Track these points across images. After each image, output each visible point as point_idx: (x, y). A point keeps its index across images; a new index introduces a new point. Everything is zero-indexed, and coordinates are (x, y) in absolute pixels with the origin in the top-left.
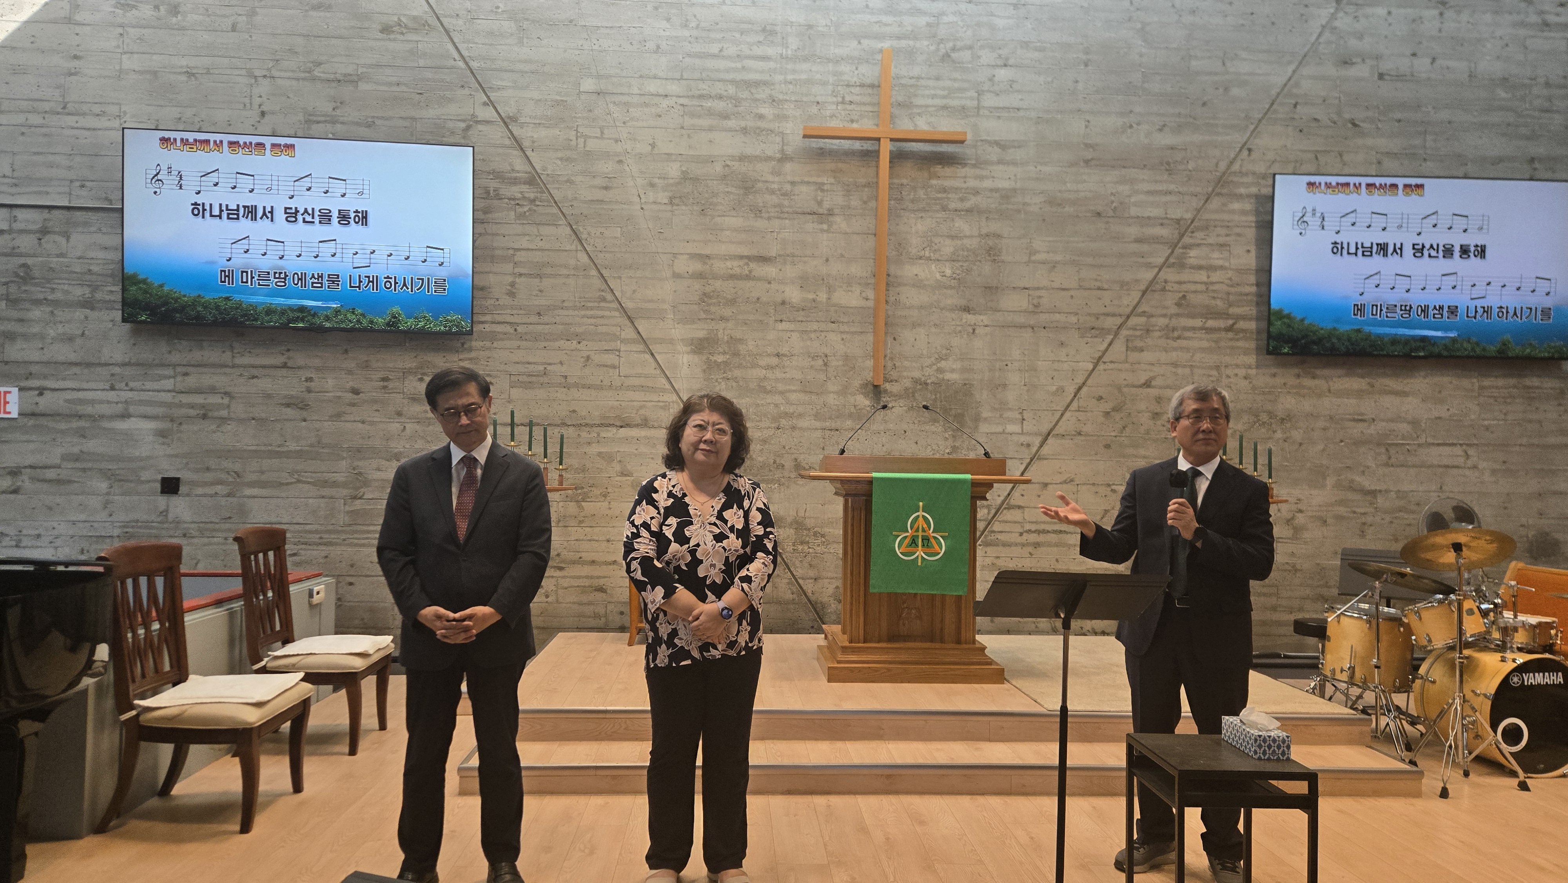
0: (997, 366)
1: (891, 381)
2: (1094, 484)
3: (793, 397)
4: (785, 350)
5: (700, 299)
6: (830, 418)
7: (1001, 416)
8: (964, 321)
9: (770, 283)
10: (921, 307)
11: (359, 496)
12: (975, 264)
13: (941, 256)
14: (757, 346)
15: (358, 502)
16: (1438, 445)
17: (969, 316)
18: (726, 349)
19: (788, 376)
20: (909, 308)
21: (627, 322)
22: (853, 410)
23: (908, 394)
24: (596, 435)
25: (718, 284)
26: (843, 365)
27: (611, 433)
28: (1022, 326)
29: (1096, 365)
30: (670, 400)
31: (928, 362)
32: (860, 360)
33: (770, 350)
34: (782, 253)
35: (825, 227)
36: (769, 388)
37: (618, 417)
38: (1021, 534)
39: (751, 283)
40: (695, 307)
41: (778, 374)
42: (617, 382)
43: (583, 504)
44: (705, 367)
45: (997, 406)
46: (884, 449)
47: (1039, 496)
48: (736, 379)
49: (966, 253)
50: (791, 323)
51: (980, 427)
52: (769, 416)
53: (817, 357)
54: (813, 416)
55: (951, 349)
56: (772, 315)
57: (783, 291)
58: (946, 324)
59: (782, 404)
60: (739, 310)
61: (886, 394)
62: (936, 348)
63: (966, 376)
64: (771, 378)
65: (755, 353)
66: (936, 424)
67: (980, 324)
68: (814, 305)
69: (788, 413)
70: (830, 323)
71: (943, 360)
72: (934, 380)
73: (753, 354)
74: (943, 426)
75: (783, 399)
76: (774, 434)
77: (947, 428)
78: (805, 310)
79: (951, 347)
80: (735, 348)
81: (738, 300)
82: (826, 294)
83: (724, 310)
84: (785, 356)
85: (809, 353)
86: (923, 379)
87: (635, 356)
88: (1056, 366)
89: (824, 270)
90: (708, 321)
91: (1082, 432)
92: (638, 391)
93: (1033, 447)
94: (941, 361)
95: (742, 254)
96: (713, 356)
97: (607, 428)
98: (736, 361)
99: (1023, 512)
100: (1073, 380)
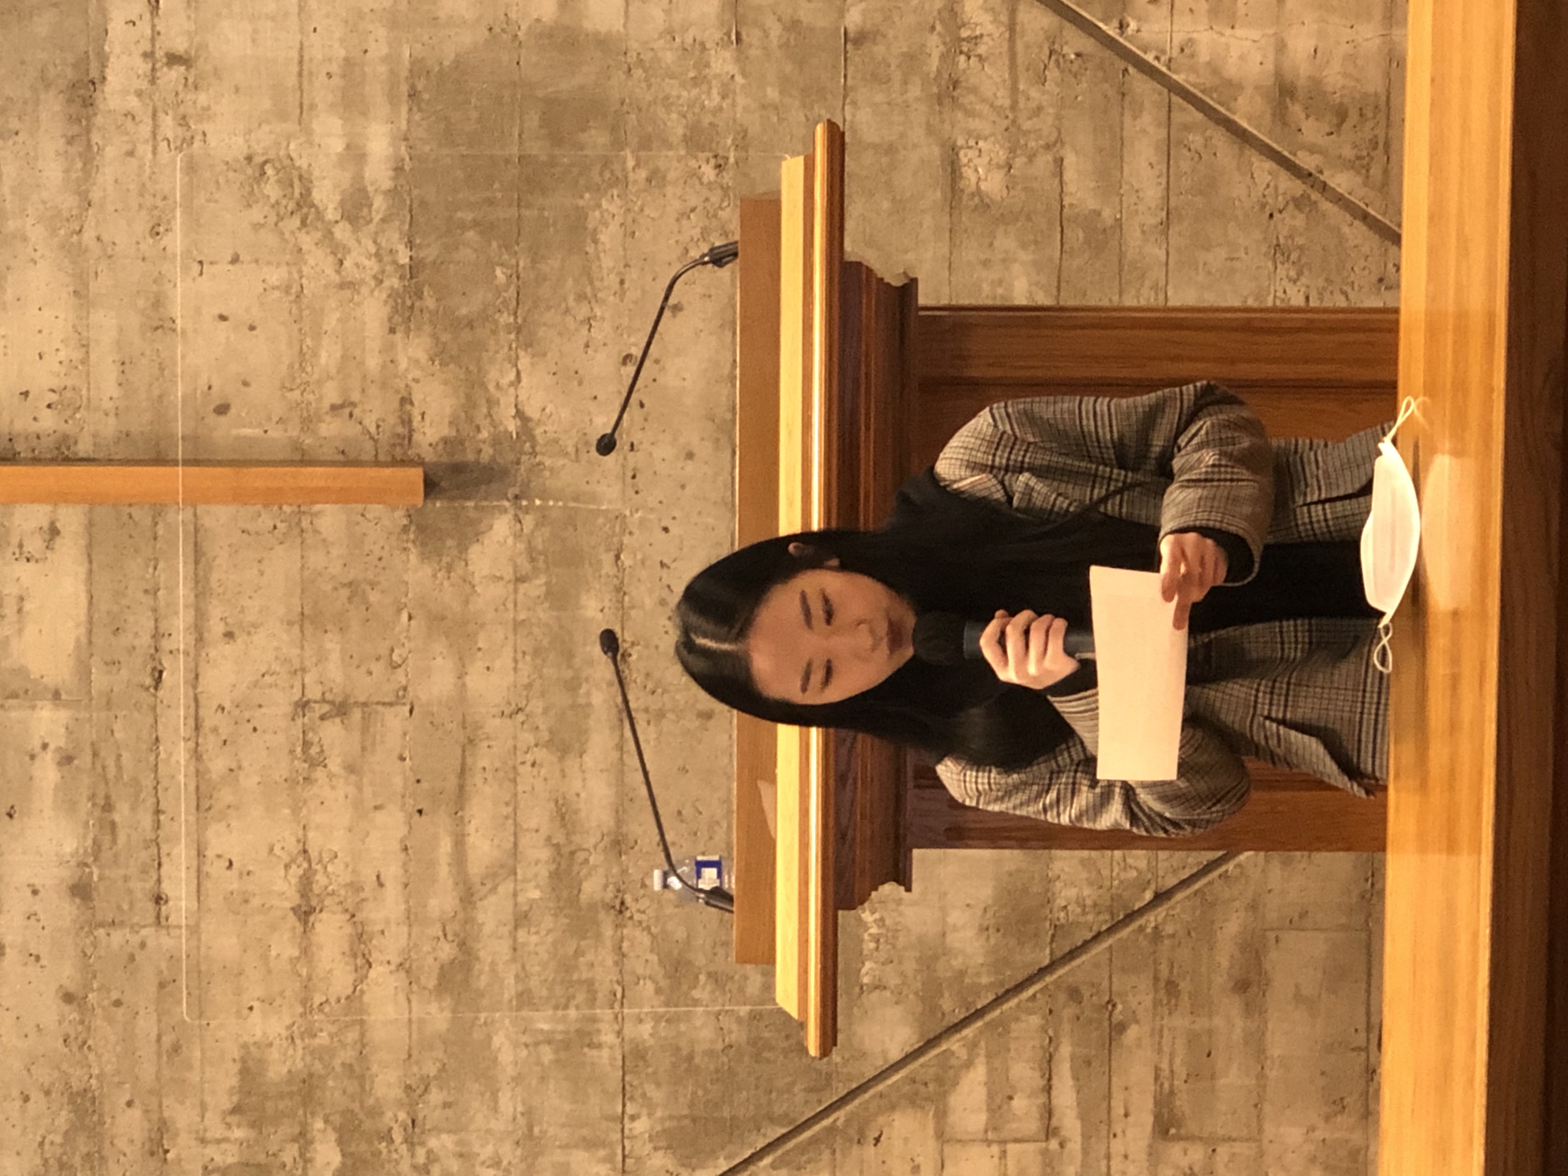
1: (407, 421)
3: (484, 847)
4: (281, 885)
6: (572, 686)
10: (81, 294)
14: (268, 1001)
17: (115, 80)
18: (288, 1129)
19: (392, 872)
20: (85, 346)
22: (536, 587)
23: (460, 348)
26: (341, 631)
31: (318, 261)
32: (317, 559)
33: (284, 947)
36: (447, 951)
46: (704, 450)
48: (414, 1093)
50: (164, 860)
51: (603, 30)
52: (571, 951)
53: (307, 745)
54: (561, 759)
55: (258, 159)
56: (135, 940)
57: (28, 892)
58: (149, 185)
59: (515, 895)
60: (116, 1079)
61: (462, 442)
62: (257, 227)
63: (376, 92)
64: (403, 941)
65: (300, 1010)
66: (590, 226)
67: (148, 32)
68: (84, 760)
69: (553, 867)
70: (160, 693)
71: (307, 193)
72: (396, 236)
73: (303, 1015)
74: (598, 190)
75: (494, 890)
76: (648, 928)
77: (607, 175)
78: (107, 797)
79: (249, 159)
80: (281, 1096)
81: (76, 1085)
82: (33, 708)
83: (121, 1143)
84: (306, 883)
85: (291, 782)
86: (394, 282)
94: (312, 204)
98: (334, 1092)
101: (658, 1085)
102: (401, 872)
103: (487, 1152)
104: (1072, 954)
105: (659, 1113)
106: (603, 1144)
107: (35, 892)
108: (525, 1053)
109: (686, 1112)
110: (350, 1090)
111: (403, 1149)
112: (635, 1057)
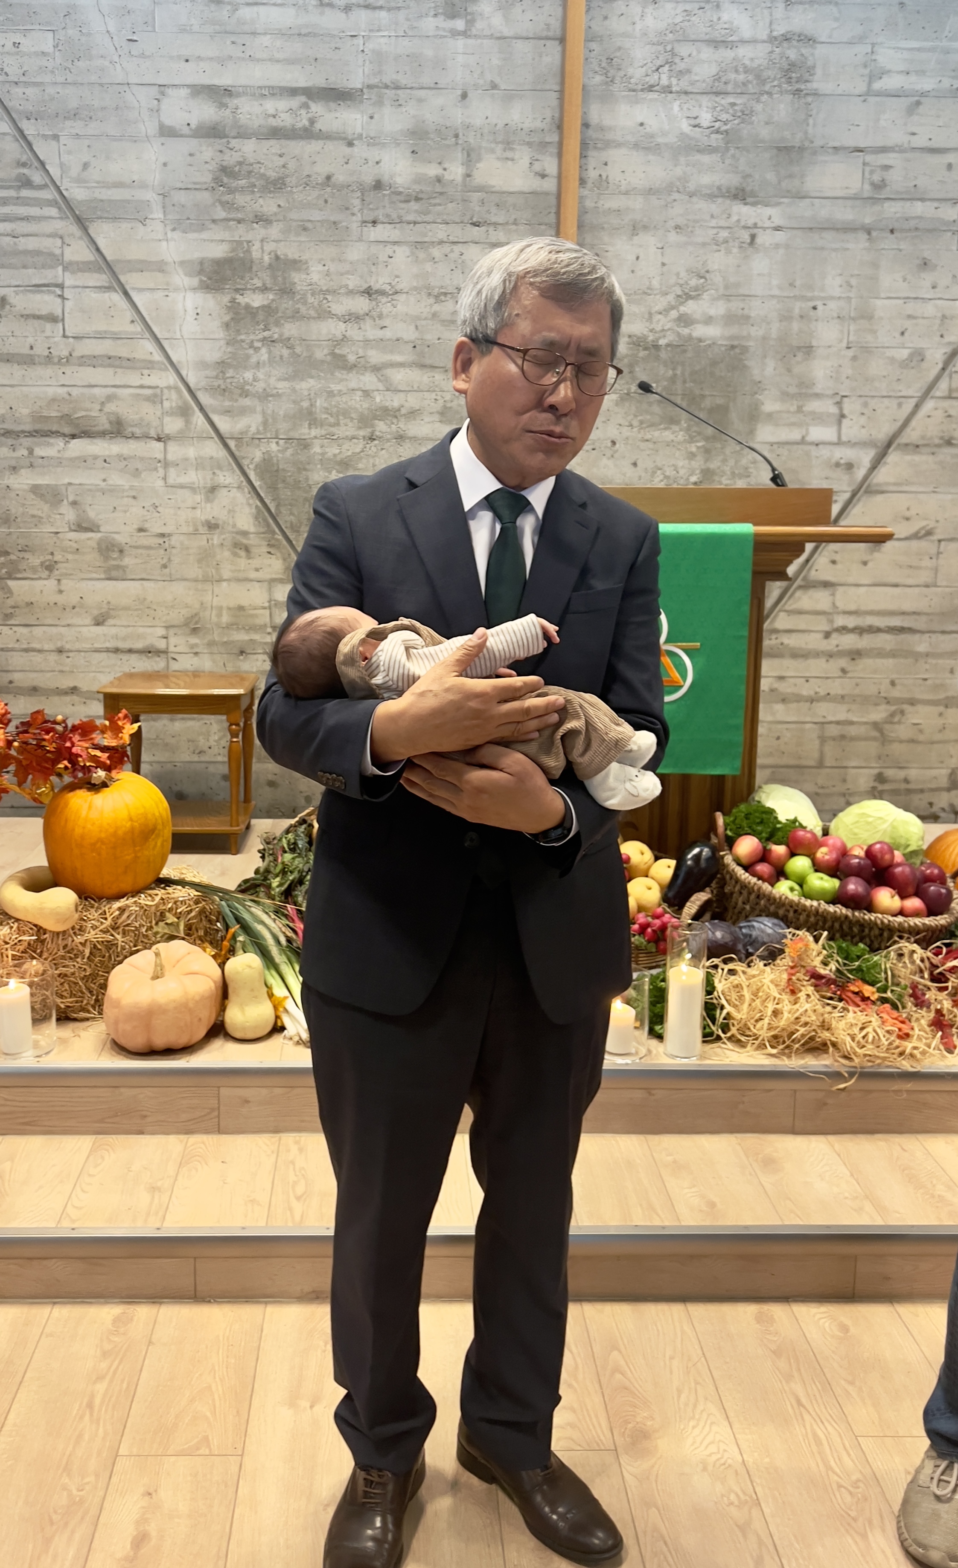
0: (797, 311)
3: (399, 376)
4: (380, 282)
5: (214, 179)
7: (800, 409)
8: (735, 218)
9: (350, 144)
10: (650, 192)
12: (758, 101)
13: (692, 83)
14: (328, 273)
17: (745, 209)
18: (269, 282)
19: (387, 334)
20: (626, 193)
21: (74, 229)
24: (26, 453)
25: (249, 148)
27: (53, 448)
28: (848, 229)
30: (162, 383)
31: (661, 303)
33: (353, 282)
34: (374, 81)
35: (459, 24)
36: (352, 358)
37: (66, 418)
38: (827, 635)
39: (314, 145)
40: (207, 196)
41: (370, 331)
42: (61, 349)
43: (11, 583)
44: (227, 318)
45: (792, 390)
47: (865, 564)
48: (287, 342)
49: (741, 77)
50: (393, 226)
51: (758, 431)
52: (353, 415)
53: (445, 294)
54: (438, 412)
55: (707, 275)
56: (356, 210)
57: (377, 160)
58: (698, 224)
59: (378, 391)
60: (291, 200)
62: (678, 274)
63: (734, 330)
64: (356, 338)
65: (324, 289)
66: (673, 427)
67: (766, 225)
68: (438, 188)
69: (390, 408)
70: (469, 225)
71: (691, 298)
72: (671, 338)
73: (321, 290)
74: (688, 429)
75: (380, 380)
76: (363, 451)
77: (694, 434)
78: (421, 199)
79: (708, 272)
80: (284, 279)
81: (288, 180)
82: (463, 164)
83: (261, 200)
84: (382, 293)
85: (428, 287)
86: (651, 338)
87: (94, 295)
88: (911, 308)
89: (458, 116)
90: (232, 223)
91: (952, 438)
92: (102, 366)
93: (859, 468)
94: (686, 300)
95: (295, 85)
96: (242, 295)
97: (47, 439)
98: (287, 304)
99: (833, 595)
100: (942, 336)
101: (293, 455)
102: (388, 337)
103: (260, 375)
105: (280, 455)
106: (265, 429)
107: (377, 163)
108: (306, 393)
109: (281, 467)
110: (288, 311)
111: (260, 336)
112: (305, 444)
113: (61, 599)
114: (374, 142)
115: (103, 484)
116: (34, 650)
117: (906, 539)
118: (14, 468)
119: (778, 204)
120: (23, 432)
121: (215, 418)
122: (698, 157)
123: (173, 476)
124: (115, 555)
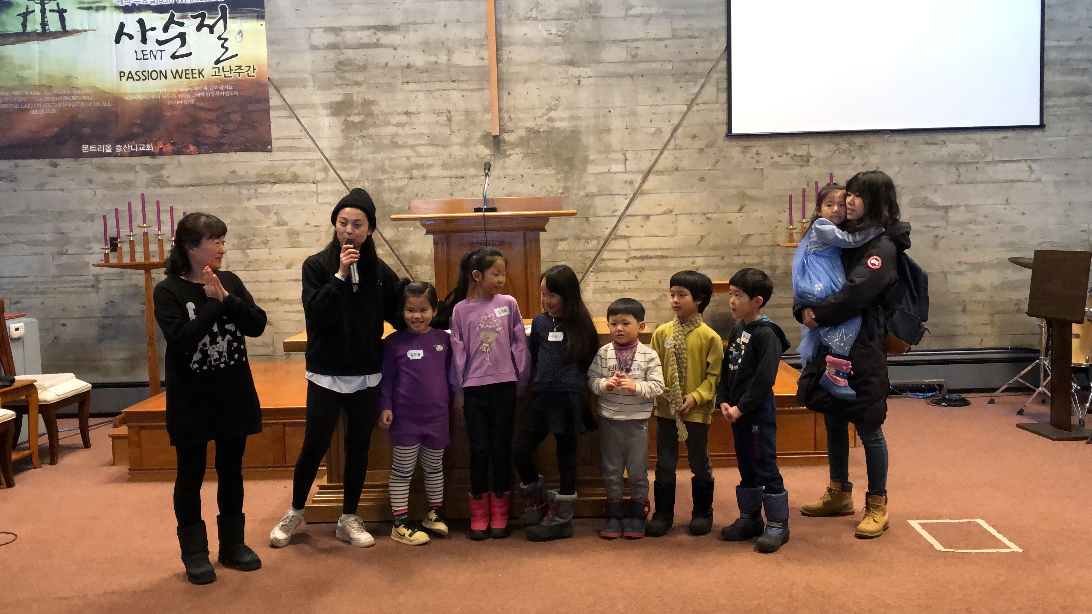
0: (601, 113)
1: (508, 132)
2: (690, 214)
3: (423, 150)
4: (412, 109)
5: (335, 67)
6: (456, 167)
9: (395, 49)
10: (531, 64)
11: (64, 252)
12: (577, 22)
13: (547, 16)
14: (388, 106)
15: (64, 257)
16: (1005, 162)
17: (575, 69)
18: (362, 111)
19: (416, 131)
20: (521, 65)
21: (274, 92)
22: (476, 159)
23: (523, 142)
24: (254, 191)
25: (350, 54)
26: (465, 120)
27: (266, 189)
28: (622, 76)
29: (689, 107)
30: (314, 158)
31: (540, 112)
32: (479, 114)
33: (399, 109)
34: (405, 22)
36: (400, 143)
37: (272, 175)
38: (627, 261)
39: (379, 50)
40: (332, 75)
41: (408, 130)
43: (248, 251)
44: (343, 127)
45: (602, 149)
46: (505, 192)
47: (642, 227)
48: (370, 137)
49: (569, 12)
50: (416, 84)
51: (588, 169)
52: (402, 168)
53: (442, 113)
54: (441, 165)
55: (560, 100)
56: (399, 78)
57: (408, 55)
58: (554, 77)
59: (413, 156)
60: (370, 74)
61: (504, 143)
62: (546, 99)
63: (574, 123)
64: (402, 134)
65: (387, 113)
66: (549, 168)
67: (584, 76)
68: (436, 66)
69: (419, 164)
70: (450, 82)
71: (553, 110)
72: (545, 128)
73: (385, 113)
74: (556, 169)
75: (413, 152)
76: (407, 184)
77: (559, 171)
78: (428, 71)
79: (560, 98)
80: (368, 109)
81: (368, 66)
82: (446, 56)
83: (356, 75)
84: (413, 113)
85: (434, 110)
86: (536, 129)
87: (283, 120)
88: (654, 109)
89: (443, 34)
90: (344, 86)
91: (679, 167)
92: (288, 151)
93: (636, 183)
94: (551, 111)
95: (369, 25)
96: (350, 117)
97: (265, 185)
98: (370, 120)
99: (628, 242)
100: (669, 121)
102: (416, 133)
104: (407, 270)
106: (362, 176)
107: (408, 57)
108: (380, 159)
110: (370, 123)
111: (358, 135)
112: (380, 182)
113: (271, 257)
114: (406, 47)
115: (289, 204)
116: (259, 282)
117: (661, 214)
118: (249, 199)
119: (589, 67)
120: (252, 182)
121: (339, 172)
122: (552, 47)
123: (321, 199)
124: (296, 236)
